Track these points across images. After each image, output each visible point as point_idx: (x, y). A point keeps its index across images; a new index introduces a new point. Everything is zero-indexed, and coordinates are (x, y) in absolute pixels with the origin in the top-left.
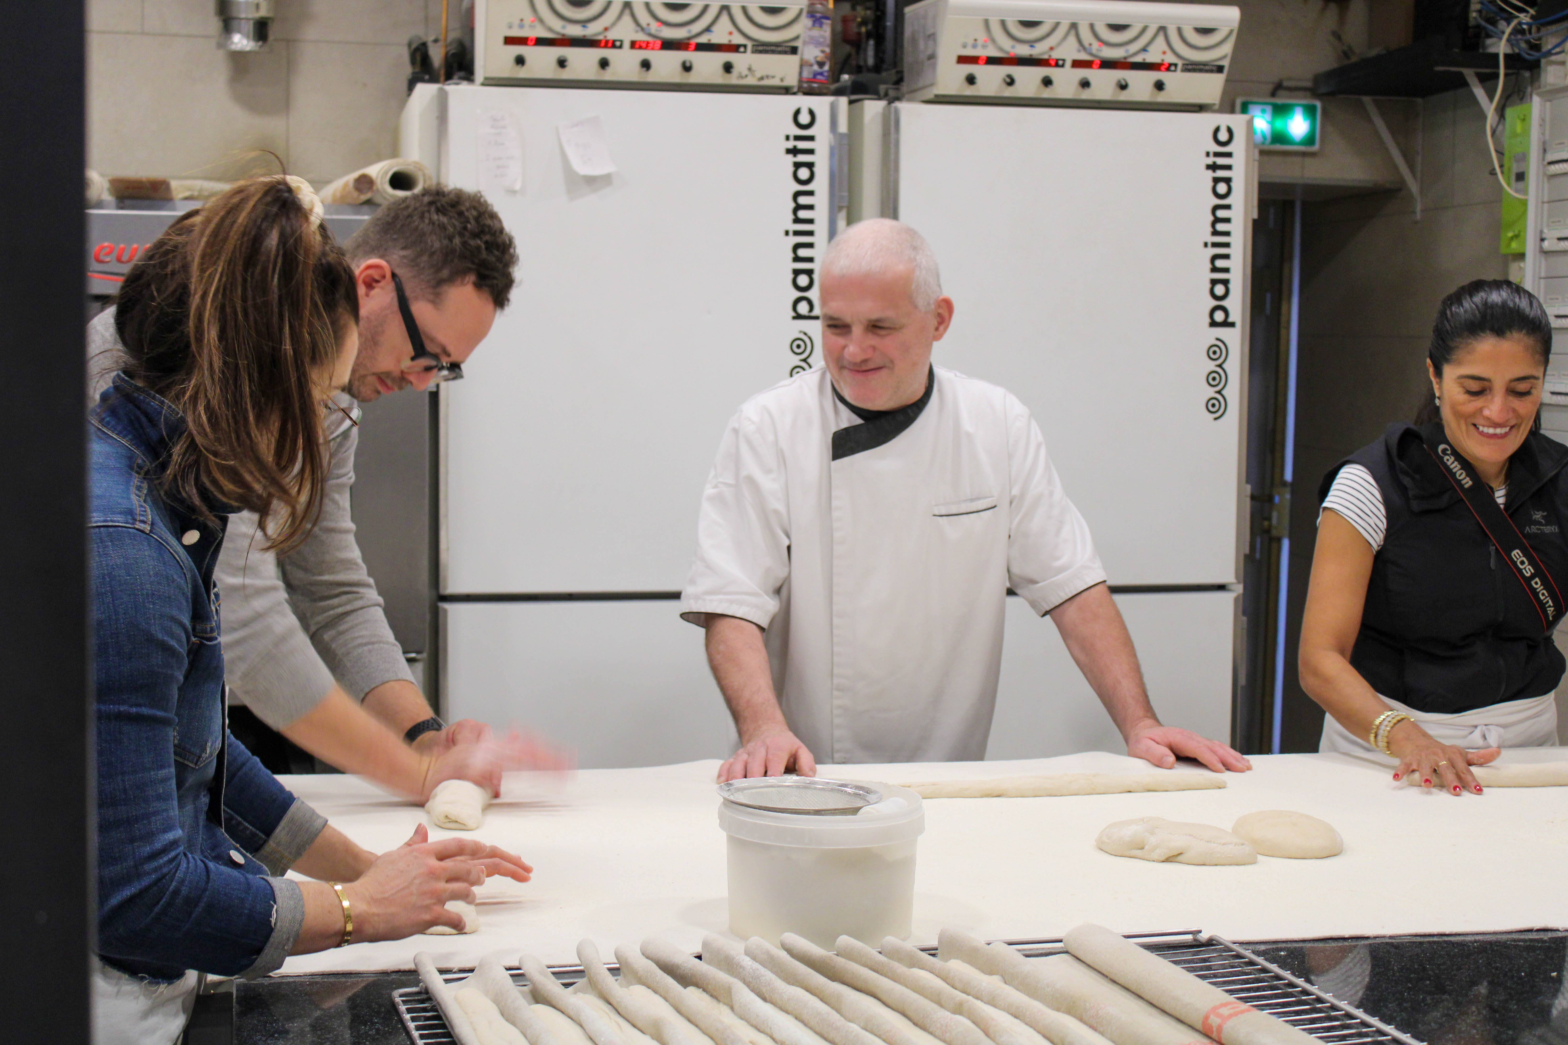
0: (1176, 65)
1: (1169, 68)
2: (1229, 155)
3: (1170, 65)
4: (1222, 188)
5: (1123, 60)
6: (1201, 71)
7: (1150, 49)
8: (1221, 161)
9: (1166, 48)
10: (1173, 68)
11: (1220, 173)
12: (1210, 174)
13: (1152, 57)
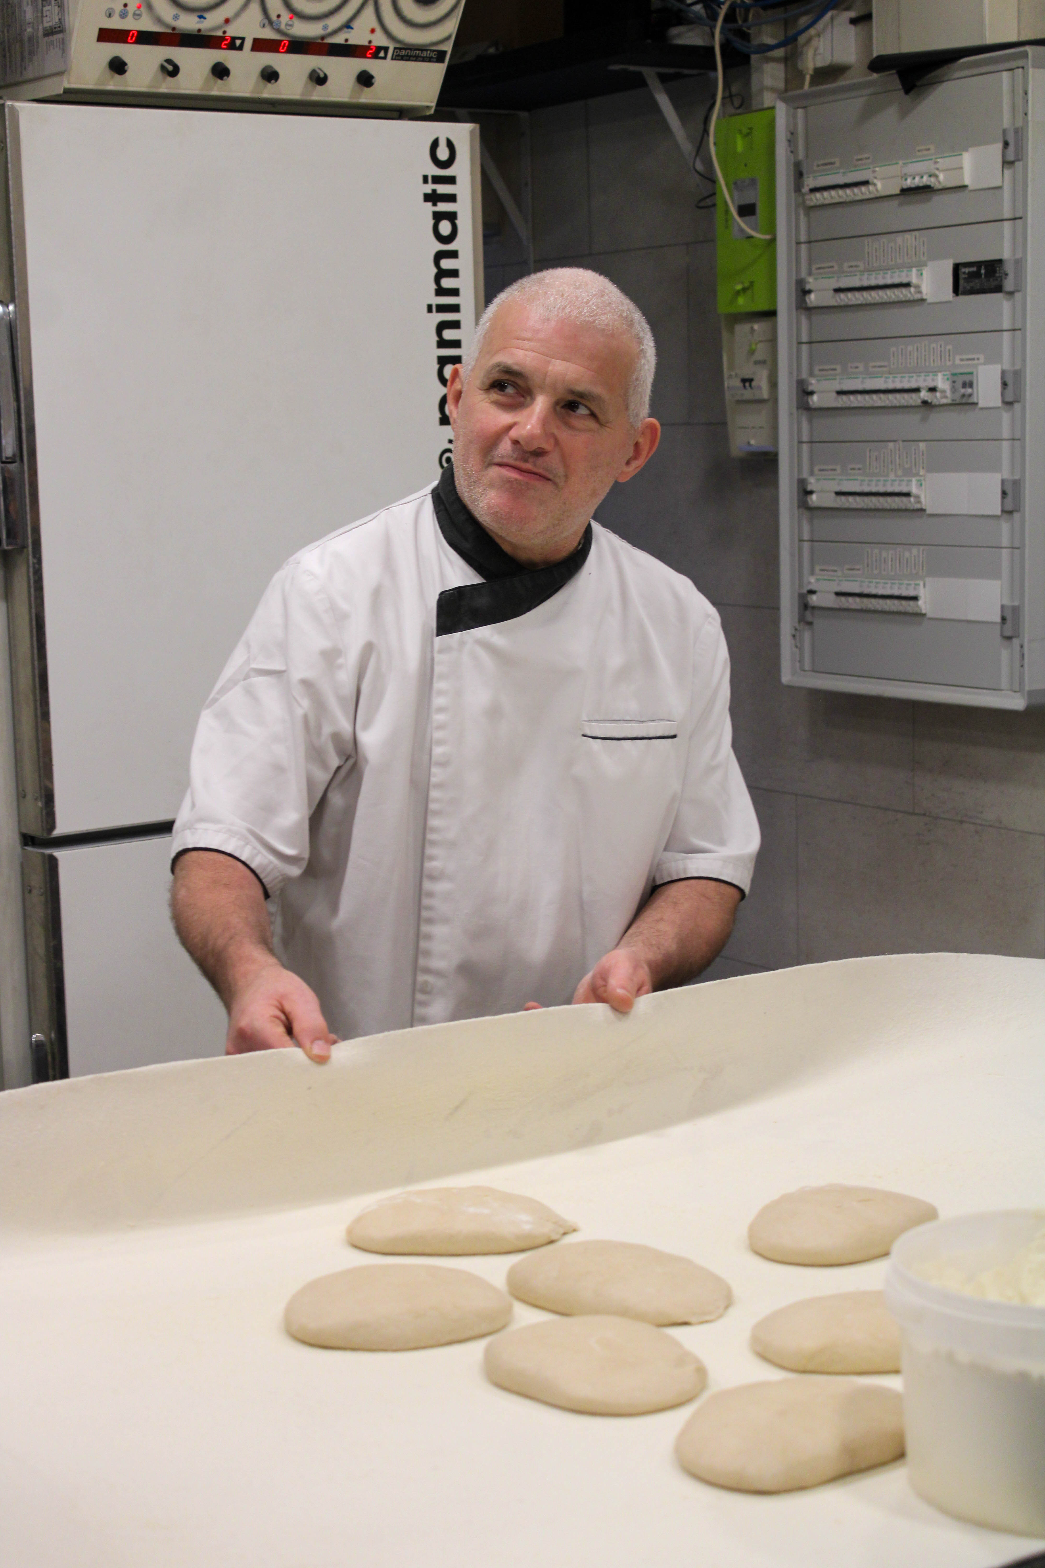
0: (386, 49)
1: (377, 53)
2: (451, 180)
3: (379, 49)
4: (445, 228)
5: (320, 41)
6: (417, 59)
7: (355, 24)
8: (442, 189)
9: (374, 24)
10: (382, 54)
11: (443, 207)
12: (429, 208)
13: (357, 37)
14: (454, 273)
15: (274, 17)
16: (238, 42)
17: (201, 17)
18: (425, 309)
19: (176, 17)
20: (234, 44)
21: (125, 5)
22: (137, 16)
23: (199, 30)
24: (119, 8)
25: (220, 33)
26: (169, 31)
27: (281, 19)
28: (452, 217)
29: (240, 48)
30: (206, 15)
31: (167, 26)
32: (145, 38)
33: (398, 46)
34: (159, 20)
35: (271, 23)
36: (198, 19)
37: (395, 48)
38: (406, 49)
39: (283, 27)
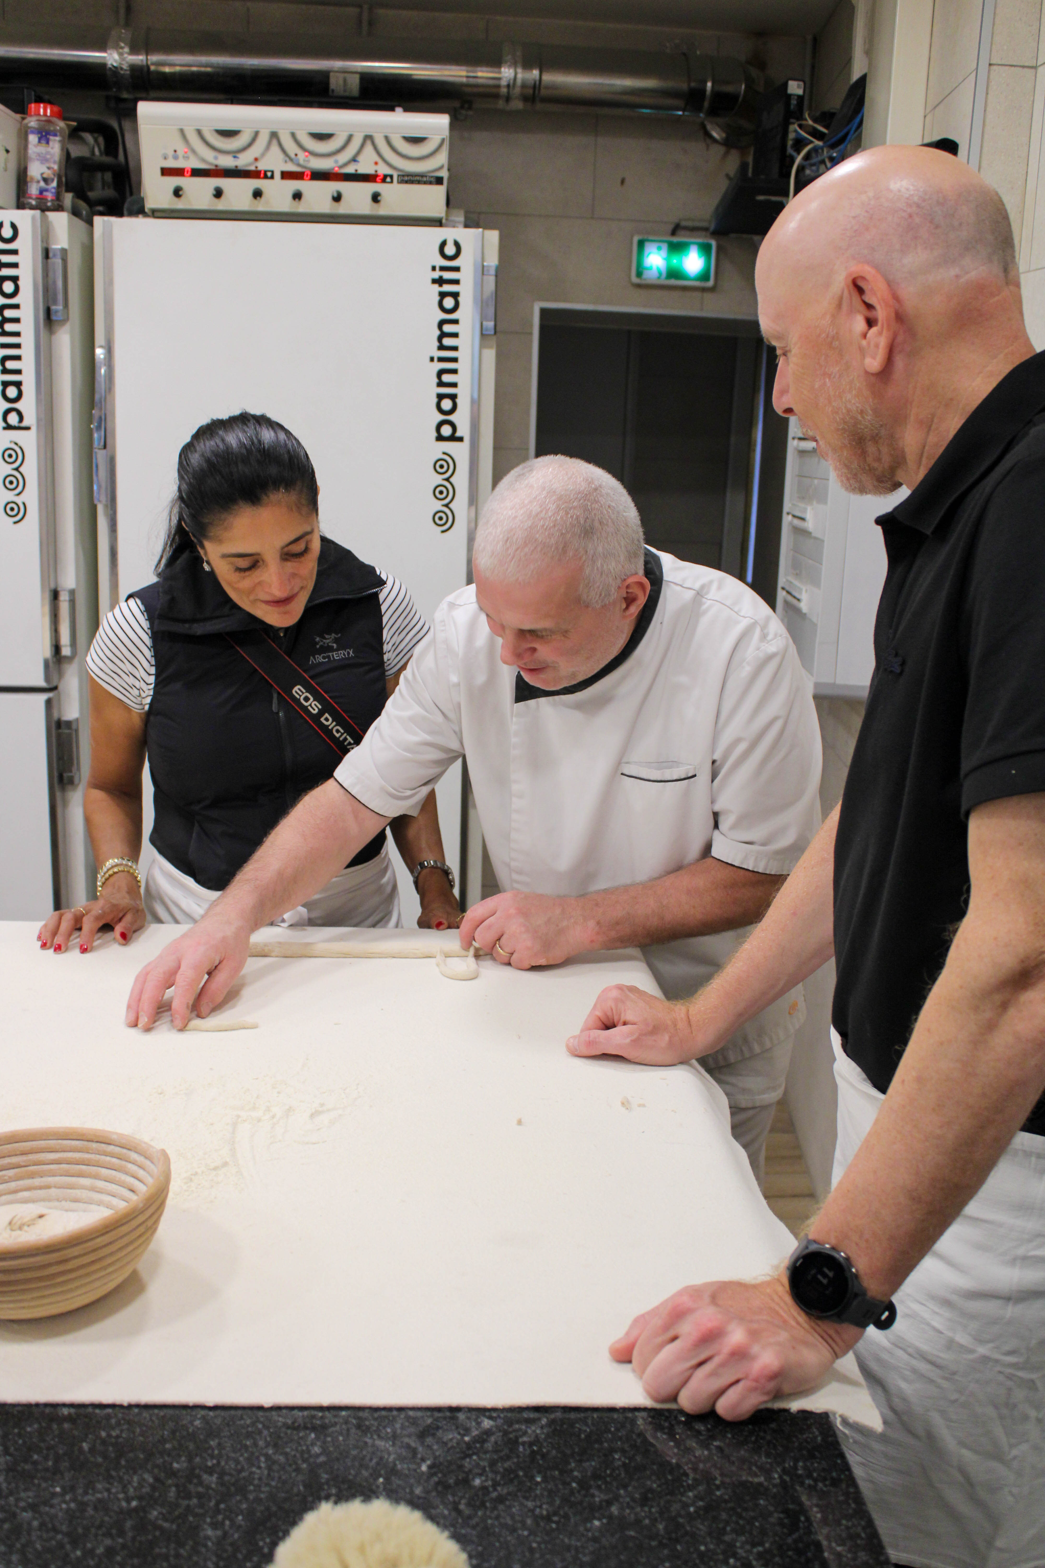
14: (455, 335)
15: (293, 156)
16: (269, 174)
17: (235, 157)
18: (428, 359)
19: (216, 158)
20: (266, 175)
21: (175, 151)
22: (186, 158)
23: (236, 167)
24: (171, 153)
25: (252, 168)
26: (213, 167)
27: (299, 156)
28: (455, 295)
29: (272, 177)
30: (238, 155)
31: (210, 164)
32: (197, 173)
33: (400, 173)
34: (203, 160)
35: (291, 160)
36: (233, 159)
37: (399, 176)
38: (408, 176)
39: (301, 162)
